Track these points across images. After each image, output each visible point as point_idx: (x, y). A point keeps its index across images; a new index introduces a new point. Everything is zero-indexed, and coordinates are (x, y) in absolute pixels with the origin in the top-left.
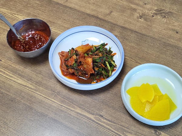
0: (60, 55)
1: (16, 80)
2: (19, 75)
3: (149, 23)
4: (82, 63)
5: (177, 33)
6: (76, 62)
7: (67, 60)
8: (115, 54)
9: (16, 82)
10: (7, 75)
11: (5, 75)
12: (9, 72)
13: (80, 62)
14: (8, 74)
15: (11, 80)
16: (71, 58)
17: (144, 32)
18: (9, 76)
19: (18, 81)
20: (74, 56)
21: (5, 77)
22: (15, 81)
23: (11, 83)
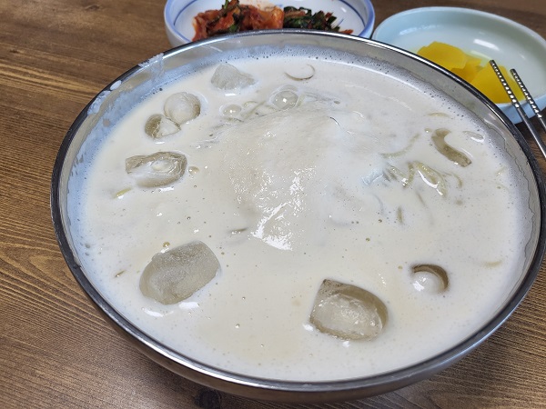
1: (61, 85)
2: (71, 73)
9: (62, 89)
10: (35, 77)
11: (26, 78)
12: (41, 70)
14: (38, 74)
15: (46, 85)
18: (40, 78)
19: (70, 86)
21: (27, 81)
22: (58, 88)
23: (45, 92)
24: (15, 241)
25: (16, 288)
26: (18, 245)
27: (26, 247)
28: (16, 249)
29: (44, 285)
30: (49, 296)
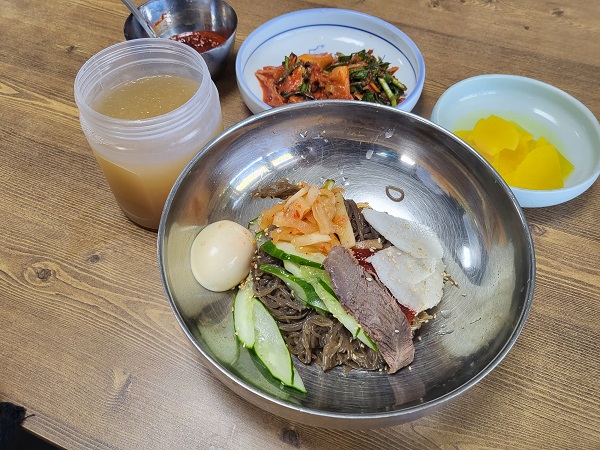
0: (260, 76)
3: (457, 14)
4: (321, 85)
5: (527, 28)
6: (306, 81)
7: (283, 81)
8: (396, 69)
13: (317, 83)
16: (291, 74)
17: (449, 31)
20: (300, 69)
24: (132, 295)
25: (139, 336)
26: (136, 299)
27: (142, 301)
28: (134, 303)
29: (159, 335)
30: (165, 346)
